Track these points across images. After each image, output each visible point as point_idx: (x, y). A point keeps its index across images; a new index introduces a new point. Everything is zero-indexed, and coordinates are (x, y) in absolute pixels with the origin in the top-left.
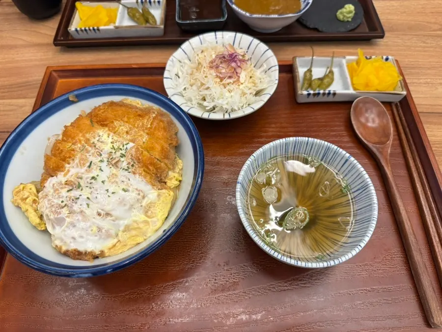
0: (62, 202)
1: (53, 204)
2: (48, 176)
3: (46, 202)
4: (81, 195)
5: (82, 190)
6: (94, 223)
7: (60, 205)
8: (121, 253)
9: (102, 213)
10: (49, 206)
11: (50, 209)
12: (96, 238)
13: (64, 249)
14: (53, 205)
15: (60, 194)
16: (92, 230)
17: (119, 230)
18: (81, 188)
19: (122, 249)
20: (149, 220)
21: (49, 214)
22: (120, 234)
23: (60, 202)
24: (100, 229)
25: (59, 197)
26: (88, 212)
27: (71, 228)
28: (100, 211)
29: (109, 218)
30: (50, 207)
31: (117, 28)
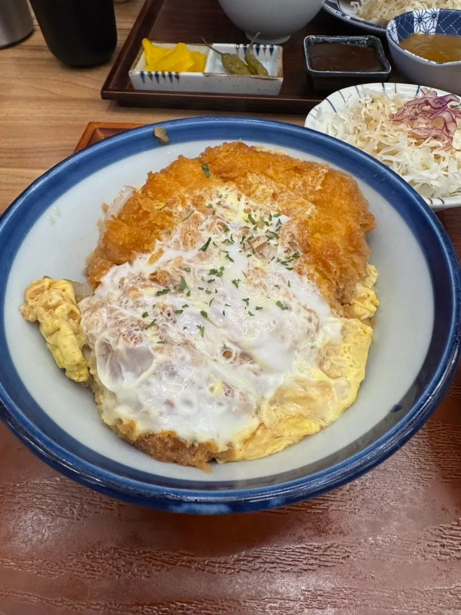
0: (145, 315)
1: (121, 318)
2: (110, 263)
3: (105, 315)
4: (186, 306)
5: (188, 294)
6: (216, 374)
7: (139, 321)
8: (270, 455)
9: (235, 350)
10: (112, 322)
11: (114, 330)
12: (222, 409)
13: (141, 428)
14: (121, 322)
15: (139, 299)
16: (212, 389)
17: (263, 398)
18: (186, 291)
19: (274, 444)
20: (332, 382)
21: (112, 341)
22: (265, 407)
23: (139, 316)
24: (229, 390)
25: (137, 304)
26: (200, 345)
27: (164, 378)
28: (228, 345)
29: (247, 365)
30: (115, 325)
31: (207, 75)
